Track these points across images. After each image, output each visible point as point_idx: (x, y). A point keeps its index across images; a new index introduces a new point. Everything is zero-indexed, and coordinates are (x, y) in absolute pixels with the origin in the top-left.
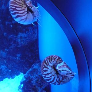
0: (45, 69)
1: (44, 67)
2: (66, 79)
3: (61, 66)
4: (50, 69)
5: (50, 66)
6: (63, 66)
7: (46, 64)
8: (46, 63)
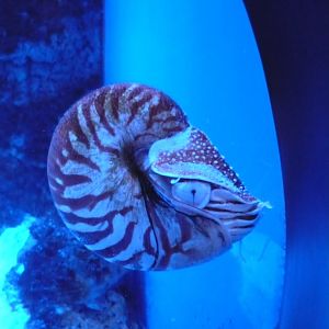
0: (70, 168)
1: (65, 153)
2: (207, 236)
3: (174, 156)
4: (104, 171)
5: (102, 149)
6: (187, 155)
7: (82, 138)
8: (79, 132)
